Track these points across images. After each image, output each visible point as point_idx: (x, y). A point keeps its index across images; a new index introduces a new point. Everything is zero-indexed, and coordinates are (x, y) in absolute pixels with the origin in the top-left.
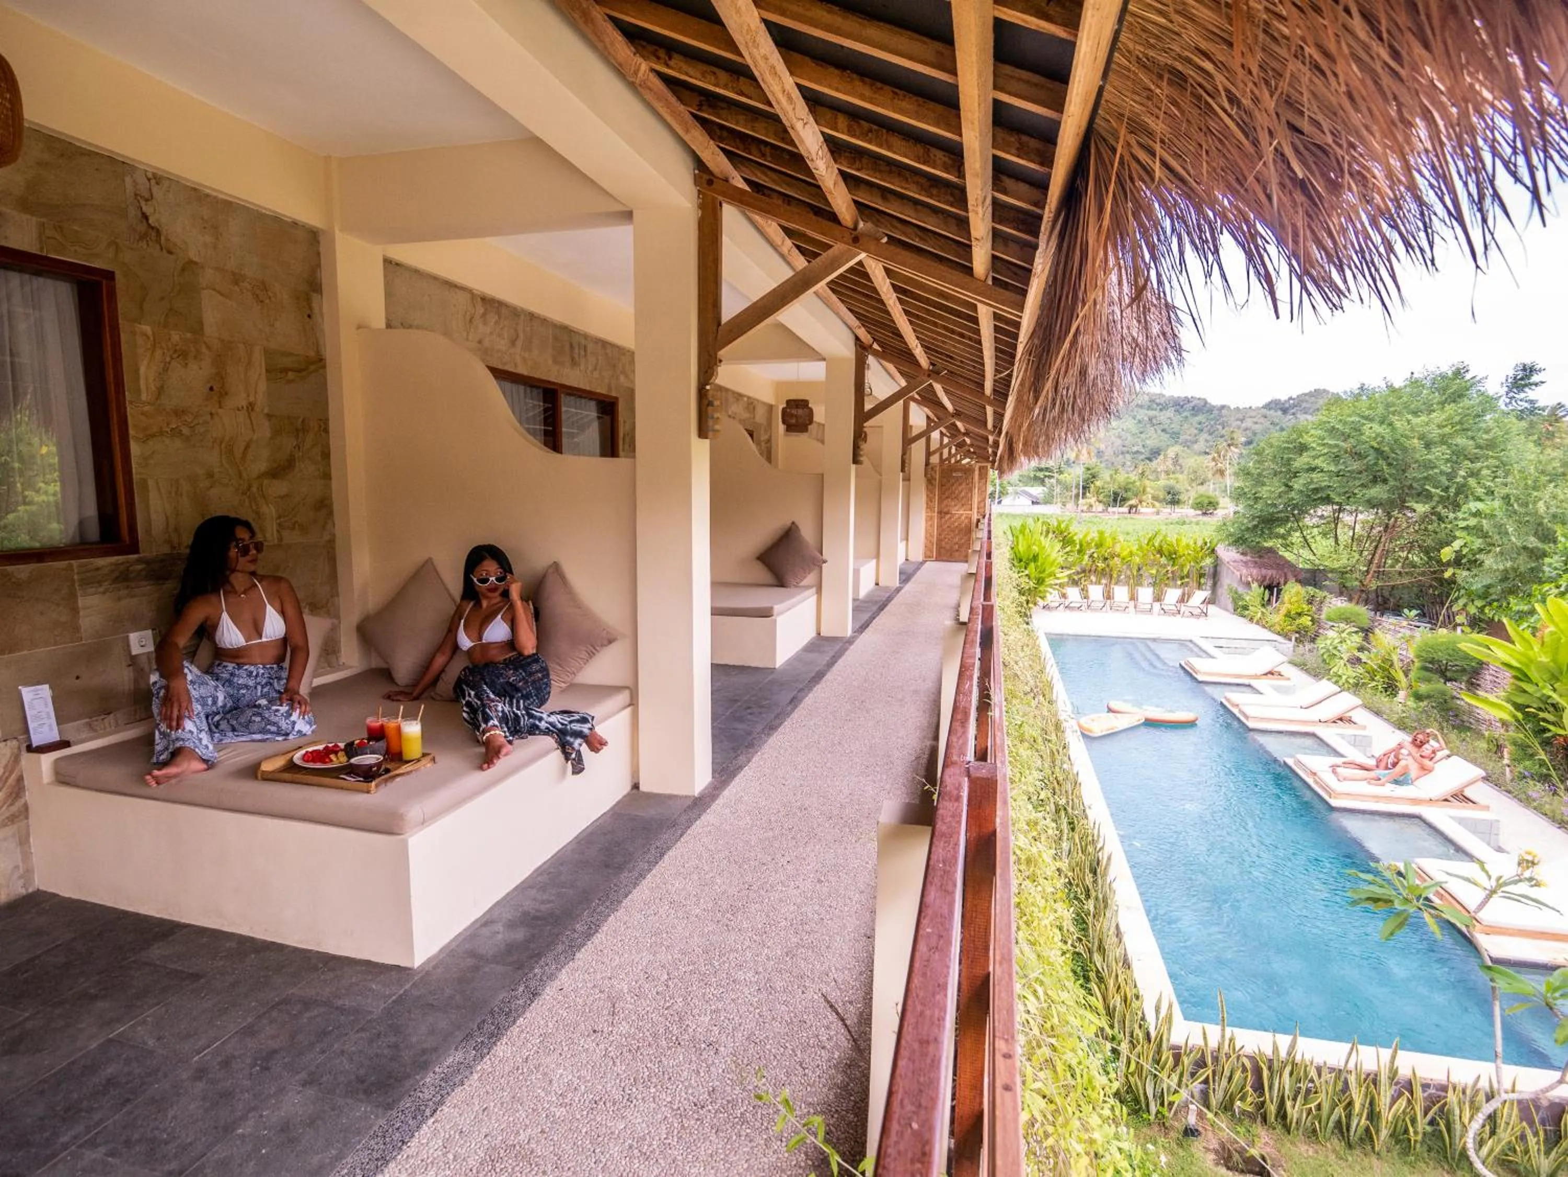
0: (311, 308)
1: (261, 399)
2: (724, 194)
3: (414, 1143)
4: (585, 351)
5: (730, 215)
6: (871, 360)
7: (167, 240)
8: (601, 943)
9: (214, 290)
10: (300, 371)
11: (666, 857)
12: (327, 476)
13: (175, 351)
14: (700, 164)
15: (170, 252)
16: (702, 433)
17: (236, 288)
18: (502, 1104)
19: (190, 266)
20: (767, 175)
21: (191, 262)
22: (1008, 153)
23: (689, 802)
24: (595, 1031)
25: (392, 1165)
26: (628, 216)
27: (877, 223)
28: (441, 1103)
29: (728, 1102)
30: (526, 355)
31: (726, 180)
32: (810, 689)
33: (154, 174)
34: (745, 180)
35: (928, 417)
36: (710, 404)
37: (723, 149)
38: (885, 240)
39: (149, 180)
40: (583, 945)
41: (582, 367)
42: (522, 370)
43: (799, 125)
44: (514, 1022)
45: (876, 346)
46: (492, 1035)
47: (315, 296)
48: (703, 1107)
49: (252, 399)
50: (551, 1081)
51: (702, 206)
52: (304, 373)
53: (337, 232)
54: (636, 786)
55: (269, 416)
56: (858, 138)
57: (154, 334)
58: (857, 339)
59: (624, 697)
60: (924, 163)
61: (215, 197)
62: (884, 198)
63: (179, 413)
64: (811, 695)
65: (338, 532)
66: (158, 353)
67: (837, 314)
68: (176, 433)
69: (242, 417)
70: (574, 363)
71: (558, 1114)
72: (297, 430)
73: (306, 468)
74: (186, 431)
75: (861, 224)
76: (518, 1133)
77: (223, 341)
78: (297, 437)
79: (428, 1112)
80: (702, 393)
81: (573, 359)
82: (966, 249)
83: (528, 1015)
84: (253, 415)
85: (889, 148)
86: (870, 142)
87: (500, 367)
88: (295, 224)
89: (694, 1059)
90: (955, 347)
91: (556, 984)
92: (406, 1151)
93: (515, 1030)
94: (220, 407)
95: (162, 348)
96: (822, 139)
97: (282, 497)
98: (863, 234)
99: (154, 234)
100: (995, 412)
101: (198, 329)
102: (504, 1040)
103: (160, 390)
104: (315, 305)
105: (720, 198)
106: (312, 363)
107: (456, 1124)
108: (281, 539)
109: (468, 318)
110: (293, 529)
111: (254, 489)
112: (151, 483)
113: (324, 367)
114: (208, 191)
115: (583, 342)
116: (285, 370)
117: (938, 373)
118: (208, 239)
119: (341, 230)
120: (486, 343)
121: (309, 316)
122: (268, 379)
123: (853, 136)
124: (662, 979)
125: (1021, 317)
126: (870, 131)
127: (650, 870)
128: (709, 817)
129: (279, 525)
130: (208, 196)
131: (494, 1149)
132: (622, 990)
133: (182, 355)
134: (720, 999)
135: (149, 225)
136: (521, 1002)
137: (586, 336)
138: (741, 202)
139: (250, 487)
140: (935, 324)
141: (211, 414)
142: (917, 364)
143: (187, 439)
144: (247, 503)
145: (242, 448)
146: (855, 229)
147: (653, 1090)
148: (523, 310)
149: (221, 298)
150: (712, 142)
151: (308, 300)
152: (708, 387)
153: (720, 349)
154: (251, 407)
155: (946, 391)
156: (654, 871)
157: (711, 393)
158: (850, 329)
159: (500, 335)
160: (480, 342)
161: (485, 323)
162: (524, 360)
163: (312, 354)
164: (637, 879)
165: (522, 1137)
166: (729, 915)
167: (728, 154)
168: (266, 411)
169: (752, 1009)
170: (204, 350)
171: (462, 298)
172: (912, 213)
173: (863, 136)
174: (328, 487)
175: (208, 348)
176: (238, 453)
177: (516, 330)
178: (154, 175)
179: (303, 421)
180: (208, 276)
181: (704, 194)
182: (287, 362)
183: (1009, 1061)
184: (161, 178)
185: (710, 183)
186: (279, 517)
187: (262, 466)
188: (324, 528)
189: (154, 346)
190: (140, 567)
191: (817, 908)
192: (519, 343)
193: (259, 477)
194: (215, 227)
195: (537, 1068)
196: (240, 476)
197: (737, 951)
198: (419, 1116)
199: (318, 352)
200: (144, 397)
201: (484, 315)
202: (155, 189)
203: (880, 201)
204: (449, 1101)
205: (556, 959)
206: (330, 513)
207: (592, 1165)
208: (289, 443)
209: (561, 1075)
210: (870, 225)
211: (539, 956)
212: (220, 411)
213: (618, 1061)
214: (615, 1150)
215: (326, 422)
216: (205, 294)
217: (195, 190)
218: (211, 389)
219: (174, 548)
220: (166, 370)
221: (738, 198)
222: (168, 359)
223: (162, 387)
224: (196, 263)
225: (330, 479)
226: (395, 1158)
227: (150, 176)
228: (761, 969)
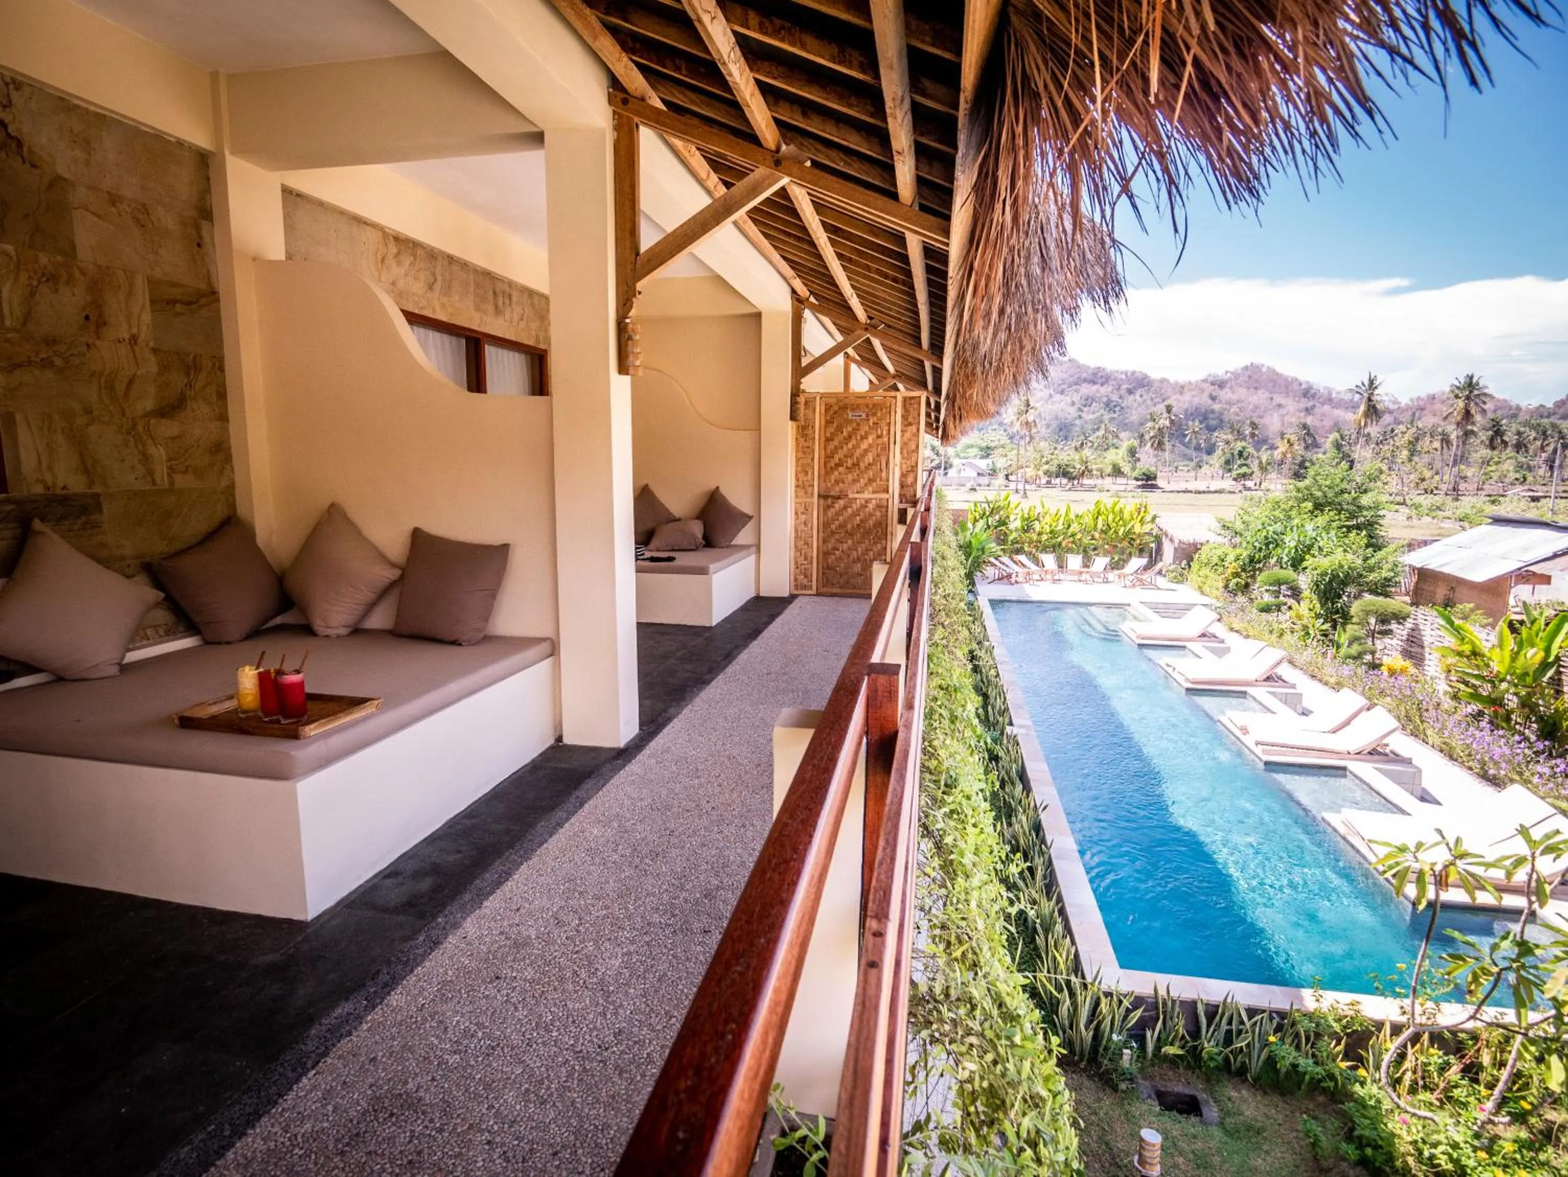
0: (201, 237)
1: (145, 333)
2: (639, 115)
3: (291, 1096)
4: (510, 299)
5: (647, 138)
6: (807, 314)
7: (30, 151)
8: (511, 891)
9: (87, 210)
10: (190, 303)
11: (586, 806)
12: (223, 418)
13: (44, 274)
14: (615, 84)
15: (34, 166)
16: (623, 368)
17: (113, 209)
18: (391, 1053)
19: (57, 182)
20: (685, 95)
21: (59, 179)
22: (923, 41)
23: (613, 753)
24: (497, 978)
25: (265, 1119)
26: (538, 138)
27: (801, 146)
28: (325, 1054)
29: (635, 1043)
30: (445, 300)
31: (643, 99)
32: (746, 646)
33: (12, 78)
34: (663, 100)
35: (871, 381)
36: (630, 338)
37: (637, 64)
38: (808, 164)
39: (7, 84)
40: (492, 893)
41: (507, 317)
42: (442, 316)
43: (706, 19)
44: (412, 971)
45: (812, 299)
46: (386, 985)
47: (205, 225)
48: (607, 1049)
49: (135, 331)
50: (446, 1029)
51: (617, 128)
52: (195, 306)
53: (227, 153)
54: (559, 739)
55: (155, 351)
56: (770, 36)
57: (16, 251)
58: (794, 291)
59: (545, 647)
60: (840, 63)
61: (87, 110)
62: (805, 114)
63: (50, 341)
64: (746, 651)
65: (239, 478)
66: (23, 277)
67: (771, 262)
68: (47, 364)
69: (123, 350)
70: (498, 311)
71: (451, 1062)
72: (188, 367)
73: (200, 409)
74: (58, 362)
75: (784, 147)
76: (406, 1083)
77: (99, 267)
78: (188, 374)
79: (309, 1064)
80: (621, 327)
81: (497, 308)
82: (889, 170)
83: (427, 964)
84: (137, 349)
85: (803, 47)
86: (782, 40)
87: (417, 311)
88: (180, 143)
89: (601, 1001)
90: (890, 295)
91: (460, 933)
92: (283, 1104)
93: (412, 979)
94: (98, 338)
95: (27, 270)
96: (733, 40)
97: (173, 438)
98: (786, 158)
99: (14, 145)
100: (934, 367)
101: (71, 251)
102: (400, 989)
103: (27, 317)
104: (204, 234)
105: (636, 119)
106: (203, 296)
107: (339, 1075)
108: (172, 483)
109: (380, 258)
110: (186, 472)
111: (140, 428)
112: (19, 418)
113: (218, 300)
114: (76, 102)
115: (507, 289)
116: (173, 302)
117: (876, 327)
118: (78, 153)
119: (232, 153)
120: (401, 284)
121: (199, 245)
122: (152, 311)
123: (765, 34)
124: (573, 924)
125: (947, 245)
126: (783, 28)
127: (567, 819)
128: (635, 767)
129: (170, 468)
130: (77, 106)
131: (379, 1099)
132: (529, 937)
133: (52, 279)
134: (633, 942)
135: (9, 135)
136: (420, 951)
137: (511, 284)
138: (657, 122)
139: (135, 426)
140: (868, 268)
141: (88, 345)
142: (854, 317)
143: (61, 371)
144: (132, 443)
145: (125, 384)
146: (778, 150)
147: (554, 1034)
148: (442, 253)
149: (95, 219)
150: (624, 54)
151: (198, 228)
152: (628, 321)
153: (640, 279)
154: (134, 339)
155: (886, 349)
156: (572, 820)
157: (630, 326)
158: (785, 279)
159: (416, 278)
160: (393, 284)
161: (399, 264)
162: (443, 306)
163: (203, 286)
164: (554, 828)
165: (410, 1086)
166: (647, 861)
167: (641, 67)
168: (151, 344)
169: (665, 951)
170: (77, 274)
171: (371, 236)
172: (834, 130)
173: (775, 34)
174: (226, 430)
175: (83, 273)
176: (120, 387)
177: (434, 274)
178: (14, 81)
179: (195, 357)
180: (80, 194)
181: (619, 114)
182: (175, 293)
183: (878, 939)
184: (21, 83)
185: (625, 102)
186: (170, 459)
187: (149, 404)
188: (221, 472)
189: (18, 267)
190: (10, 507)
191: (739, 851)
192: (438, 286)
193: (145, 416)
194: (88, 142)
195: (432, 1017)
196: (123, 413)
197: (654, 894)
198: (300, 1070)
199: (210, 284)
200: (8, 323)
201: (397, 255)
202: (15, 95)
203: (800, 118)
204: (335, 1052)
205: (463, 908)
206: (228, 459)
207: (484, 1111)
208: (178, 380)
209: (458, 1022)
210: (792, 147)
211: (443, 906)
212: (98, 343)
213: (520, 1006)
214: (510, 1096)
215: (221, 360)
216: (77, 214)
217: (62, 99)
218: (87, 318)
219: (49, 488)
220: (32, 294)
221: (655, 120)
222: (35, 283)
223: (29, 313)
224: (65, 179)
225: (228, 421)
226: (268, 1112)
227: (8, 80)
228: (677, 912)
